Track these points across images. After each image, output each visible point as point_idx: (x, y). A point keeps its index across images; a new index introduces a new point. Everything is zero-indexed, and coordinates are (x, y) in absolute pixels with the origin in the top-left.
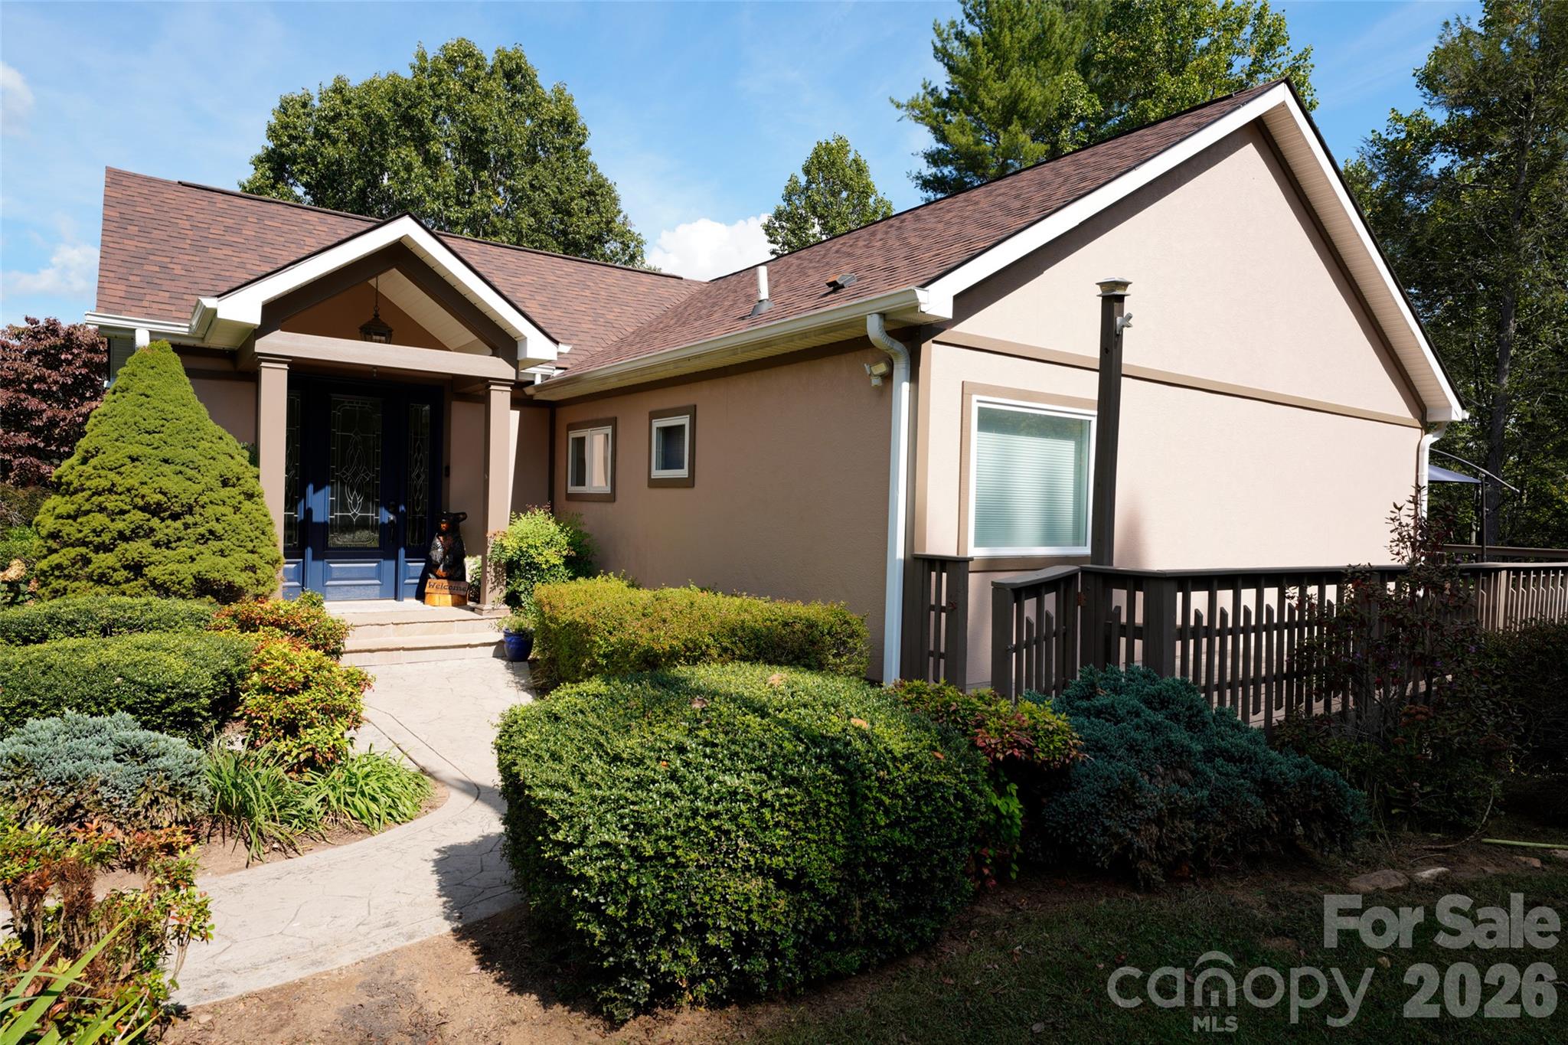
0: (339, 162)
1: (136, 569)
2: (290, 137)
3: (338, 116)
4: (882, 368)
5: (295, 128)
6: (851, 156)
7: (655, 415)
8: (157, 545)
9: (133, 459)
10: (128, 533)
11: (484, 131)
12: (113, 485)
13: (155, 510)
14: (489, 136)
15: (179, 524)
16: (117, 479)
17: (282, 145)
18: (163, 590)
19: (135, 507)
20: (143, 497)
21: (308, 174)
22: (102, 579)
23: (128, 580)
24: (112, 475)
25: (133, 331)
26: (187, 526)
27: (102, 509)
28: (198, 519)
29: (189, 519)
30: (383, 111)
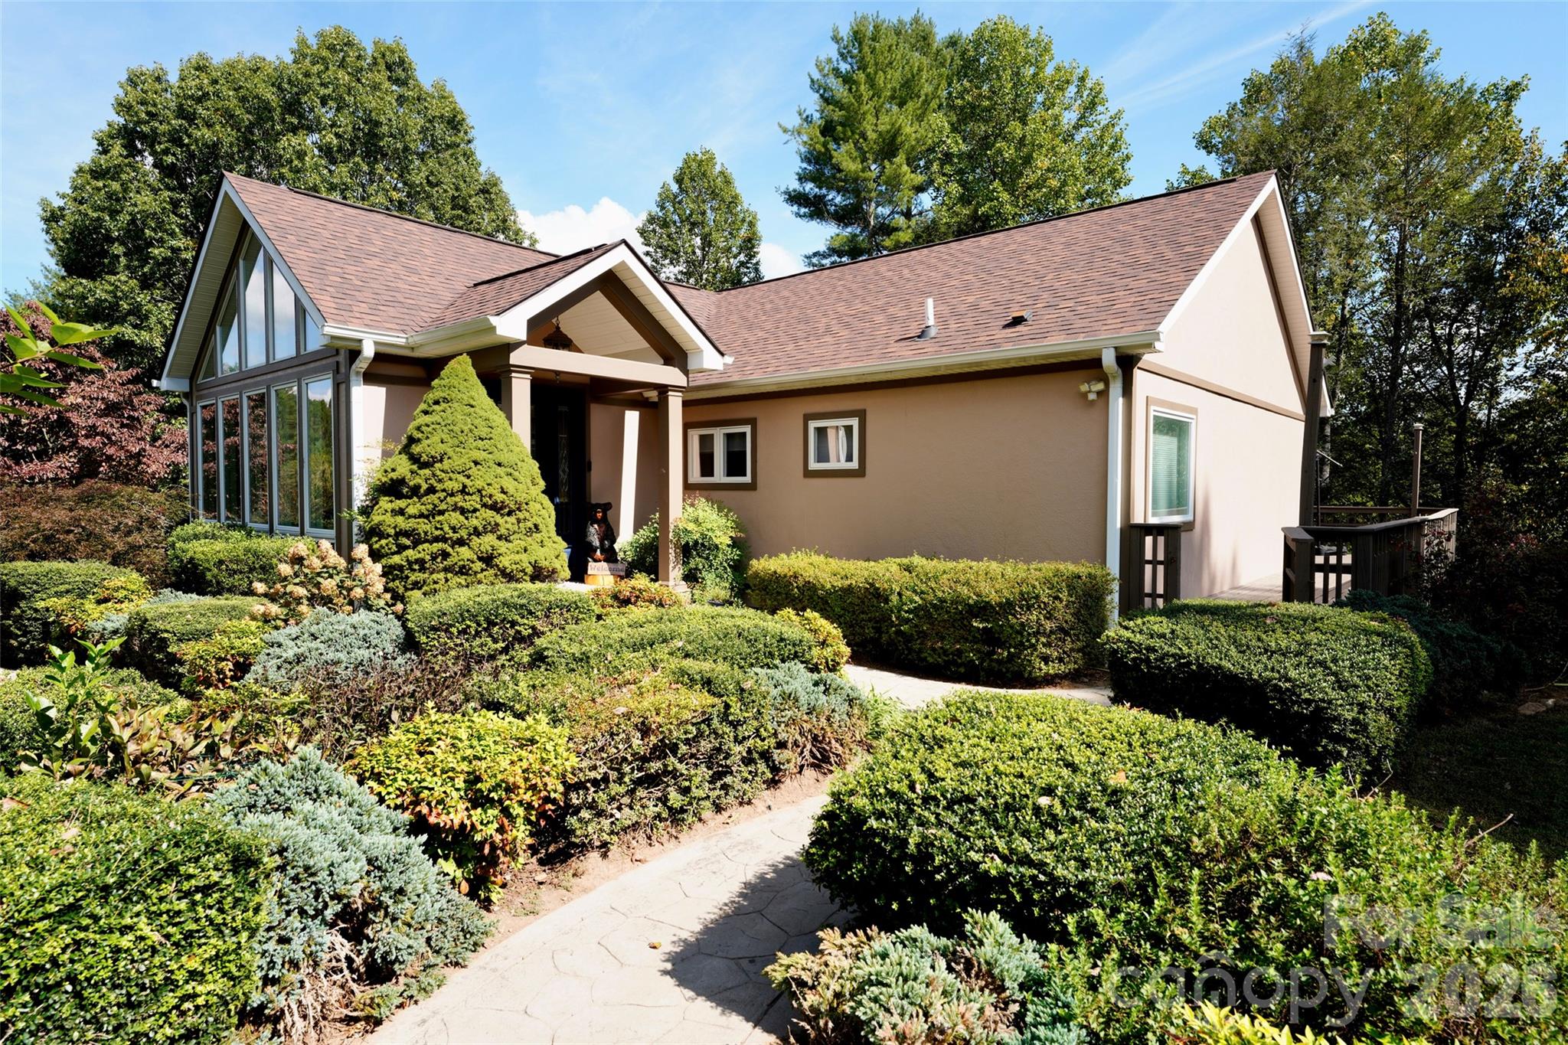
0: (215, 146)
1: (488, 560)
2: (148, 113)
3: (206, 95)
4: (1100, 386)
5: (155, 105)
6: (718, 168)
7: (808, 418)
8: (500, 538)
9: (476, 463)
10: (480, 529)
11: (378, 124)
12: (465, 487)
13: (496, 507)
14: (385, 129)
15: (512, 519)
16: (468, 482)
17: (140, 122)
18: (509, 577)
19: (485, 505)
20: (491, 496)
21: (174, 154)
22: (463, 571)
23: (483, 570)
24: (461, 478)
25: (360, 341)
26: (519, 521)
27: (456, 508)
28: (527, 515)
29: (521, 515)
30: (269, 95)
